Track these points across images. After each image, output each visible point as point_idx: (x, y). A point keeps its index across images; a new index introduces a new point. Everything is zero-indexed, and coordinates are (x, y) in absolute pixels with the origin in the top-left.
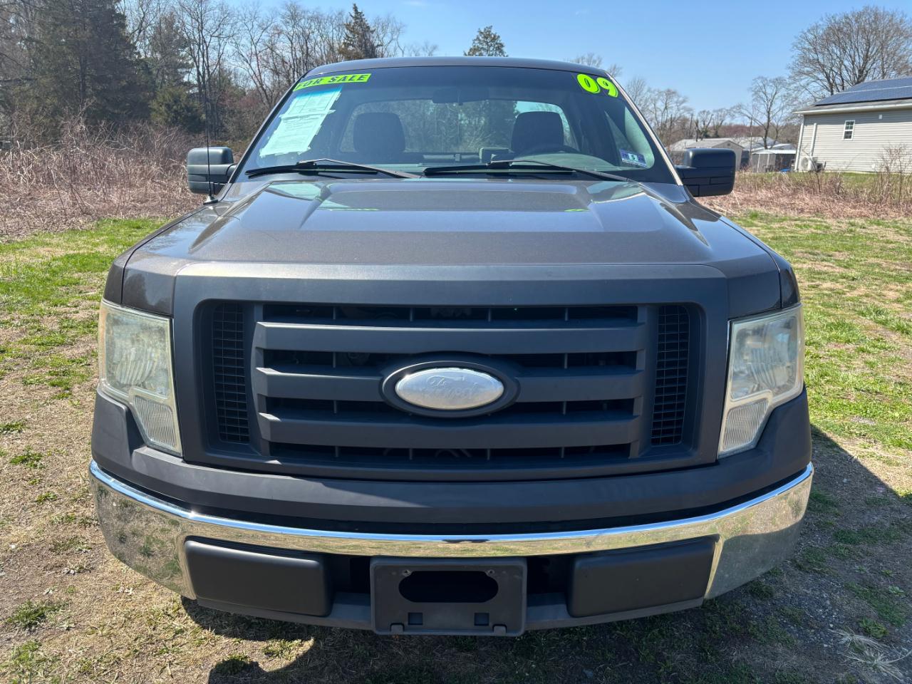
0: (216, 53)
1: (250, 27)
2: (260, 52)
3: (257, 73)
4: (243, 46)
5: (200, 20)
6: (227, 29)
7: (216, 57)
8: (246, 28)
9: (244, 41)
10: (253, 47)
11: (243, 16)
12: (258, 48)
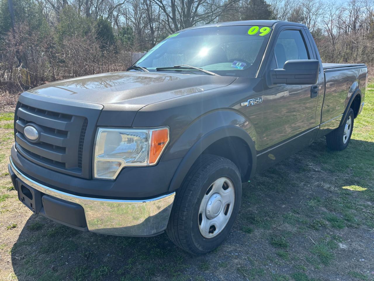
0: (314, 22)
1: (331, 9)
2: (334, 19)
3: (331, 29)
4: (326, 17)
5: (309, 9)
6: (321, 11)
7: (313, 23)
8: (329, 9)
9: (327, 16)
10: (331, 18)
11: (329, 4)
12: (333, 18)
